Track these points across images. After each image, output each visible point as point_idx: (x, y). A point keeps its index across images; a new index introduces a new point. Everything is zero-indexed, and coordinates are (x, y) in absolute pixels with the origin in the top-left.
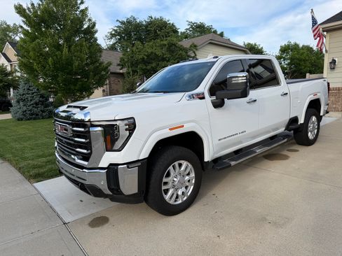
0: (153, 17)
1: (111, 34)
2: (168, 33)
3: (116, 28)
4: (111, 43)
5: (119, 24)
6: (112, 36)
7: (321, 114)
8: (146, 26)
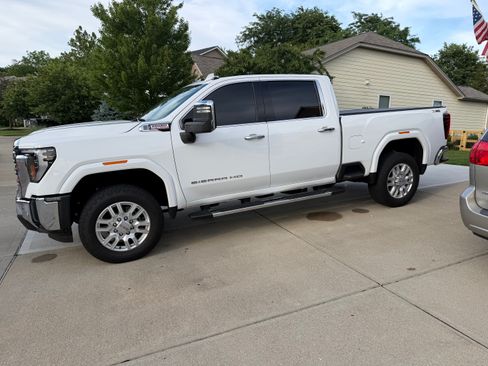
0: (305, 8)
1: (245, 35)
2: (323, 31)
3: (251, 27)
4: (244, 47)
5: (257, 20)
6: (246, 37)
7: (424, 162)
8: (293, 22)
